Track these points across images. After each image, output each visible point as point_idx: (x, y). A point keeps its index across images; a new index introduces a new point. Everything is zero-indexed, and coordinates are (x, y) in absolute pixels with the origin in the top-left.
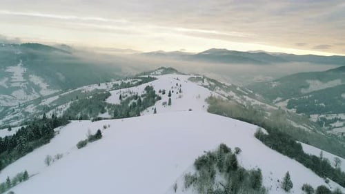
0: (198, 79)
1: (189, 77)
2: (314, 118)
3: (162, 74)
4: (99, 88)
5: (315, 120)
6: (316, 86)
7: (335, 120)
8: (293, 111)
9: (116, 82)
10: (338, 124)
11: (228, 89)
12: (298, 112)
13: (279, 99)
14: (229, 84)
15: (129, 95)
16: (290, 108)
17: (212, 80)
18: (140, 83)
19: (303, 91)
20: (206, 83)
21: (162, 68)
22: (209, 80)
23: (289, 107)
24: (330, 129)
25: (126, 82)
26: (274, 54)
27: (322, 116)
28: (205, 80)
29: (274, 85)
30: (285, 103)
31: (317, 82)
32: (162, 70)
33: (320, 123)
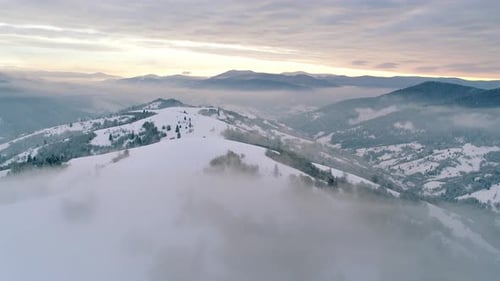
0: (212, 112)
1: (199, 109)
2: (361, 152)
3: (160, 107)
4: (71, 129)
5: (361, 155)
6: (366, 114)
7: (383, 153)
8: (338, 146)
9: (97, 121)
10: (386, 156)
11: (251, 122)
12: (344, 147)
13: (321, 133)
14: (253, 117)
15: (122, 134)
16: (334, 143)
17: (231, 113)
18: (134, 120)
19: (351, 122)
20: (223, 116)
21: (159, 100)
22: (226, 112)
23: (334, 141)
24: (378, 163)
25: (112, 119)
26: (319, 76)
27: (371, 149)
28: (221, 113)
29: (316, 117)
30: (329, 138)
31: (369, 110)
32: (159, 103)
33: (366, 158)
